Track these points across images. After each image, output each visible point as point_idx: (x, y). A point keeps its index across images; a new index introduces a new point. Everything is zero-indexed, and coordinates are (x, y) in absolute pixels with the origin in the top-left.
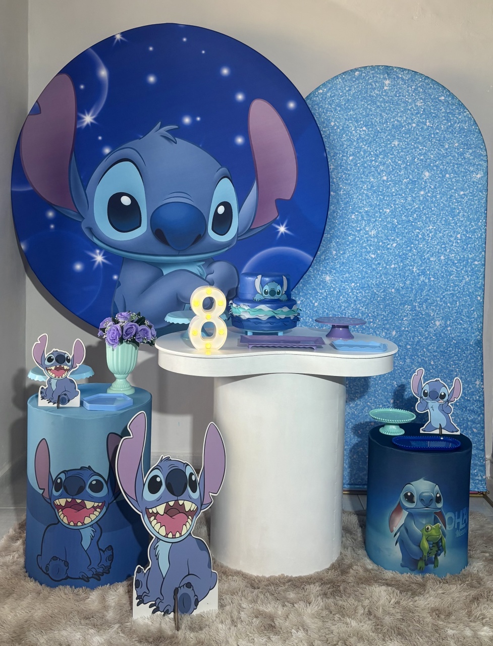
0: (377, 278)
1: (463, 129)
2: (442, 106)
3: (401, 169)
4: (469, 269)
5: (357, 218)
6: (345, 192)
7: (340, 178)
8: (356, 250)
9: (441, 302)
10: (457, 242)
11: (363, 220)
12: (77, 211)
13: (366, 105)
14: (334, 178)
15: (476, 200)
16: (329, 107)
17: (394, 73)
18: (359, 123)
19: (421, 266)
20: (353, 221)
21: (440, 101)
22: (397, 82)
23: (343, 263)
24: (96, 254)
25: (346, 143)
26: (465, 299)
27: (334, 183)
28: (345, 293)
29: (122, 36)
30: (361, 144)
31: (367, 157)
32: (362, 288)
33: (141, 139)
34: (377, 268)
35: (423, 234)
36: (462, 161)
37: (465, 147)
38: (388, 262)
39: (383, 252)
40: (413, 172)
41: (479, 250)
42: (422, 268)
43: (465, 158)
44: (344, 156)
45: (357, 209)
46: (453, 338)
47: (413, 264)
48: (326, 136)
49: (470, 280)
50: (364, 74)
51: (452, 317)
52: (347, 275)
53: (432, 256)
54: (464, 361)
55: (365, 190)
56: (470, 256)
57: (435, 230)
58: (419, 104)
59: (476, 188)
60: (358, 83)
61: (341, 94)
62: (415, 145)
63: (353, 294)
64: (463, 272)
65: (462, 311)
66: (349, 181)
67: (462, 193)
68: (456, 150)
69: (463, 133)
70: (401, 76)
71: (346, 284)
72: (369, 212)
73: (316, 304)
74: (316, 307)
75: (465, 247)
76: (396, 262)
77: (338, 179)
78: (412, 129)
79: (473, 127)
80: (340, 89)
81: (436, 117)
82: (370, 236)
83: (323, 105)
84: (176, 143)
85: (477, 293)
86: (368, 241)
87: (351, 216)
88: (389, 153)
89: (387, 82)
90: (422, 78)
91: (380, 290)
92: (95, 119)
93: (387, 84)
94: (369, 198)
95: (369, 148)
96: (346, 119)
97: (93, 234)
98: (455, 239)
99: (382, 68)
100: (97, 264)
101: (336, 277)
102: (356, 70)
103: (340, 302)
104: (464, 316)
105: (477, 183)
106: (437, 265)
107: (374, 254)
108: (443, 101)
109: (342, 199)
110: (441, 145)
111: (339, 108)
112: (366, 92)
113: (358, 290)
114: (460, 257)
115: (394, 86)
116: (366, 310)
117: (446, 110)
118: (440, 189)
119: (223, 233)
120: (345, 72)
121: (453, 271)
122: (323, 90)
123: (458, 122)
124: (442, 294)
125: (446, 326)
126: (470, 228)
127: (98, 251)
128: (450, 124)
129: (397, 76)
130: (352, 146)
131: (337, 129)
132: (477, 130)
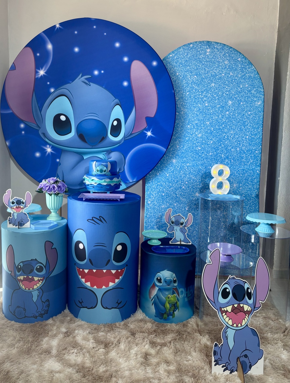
0: (201, 161)
1: (251, 76)
2: (239, 64)
3: (216, 99)
4: (253, 155)
5: (191, 127)
6: (184, 113)
7: (181, 105)
8: (190, 145)
9: (237, 173)
10: (247, 141)
11: (194, 128)
12: (36, 124)
13: (196, 64)
14: (178, 105)
15: (257, 117)
16: (176, 64)
17: (212, 45)
18: (193, 74)
19: (226, 154)
20: (188, 129)
21: (238, 61)
22: (214, 50)
23: (183, 152)
24: (47, 147)
25: (185, 85)
26: (250, 172)
27: (178, 107)
28: (184, 169)
29: (60, 25)
30: (194, 85)
31: (197, 93)
32: (193, 166)
33: (71, 83)
34: (201, 155)
35: (228, 136)
36: (250, 95)
37: (252, 87)
38: (208, 152)
39: (205, 146)
40: (222, 101)
41: (258, 145)
42: (227, 155)
43: (251, 93)
44: (184, 92)
45: (191, 122)
46: (243, 193)
47: (221, 152)
48: (174, 81)
49: (253, 162)
50: (195, 46)
51: (243, 182)
52: (185, 159)
53: (232, 148)
54: (249, 206)
55: (195, 111)
56: (253, 148)
57: (234, 134)
58: (226, 63)
59: (257, 110)
60: (192, 51)
61: (182, 57)
62: (224, 86)
63: (188, 170)
64: (249, 157)
65: (248, 179)
66: (187, 107)
67: (250, 113)
68: (247, 89)
69: (251, 79)
70: (216, 47)
71: (185, 164)
72: (198, 124)
73: (168, 175)
74: (168, 176)
75: (251, 143)
76: (212, 152)
77: (180, 105)
78: (222, 77)
79: (257, 76)
80: (182, 54)
81: (235, 70)
82: (198, 137)
83: (172, 63)
84: (90, 86)
85: (257, 169)
86: (197, 140)
87: (188, 126)
88: (209, 90)
89: (208, 50)
90: (228, 48)
91: (203, 167)
92: (45, 73)
93: (208, 51)
94: (198, 116)
95: (198, 88)
96: (185, 71)
97: (45, 137)
98: (245, 139)
99: (205, 42)
100: (48, 153)
101: (179, 160)
102: (191, 43)
103: (181, 174)
104: (249, 181)
105: (258, 107)
106: (235, 153)
107: (200, 148)
108: (240, 61)
109: (182, 116)
110: (238, 86)
111: (181, 65)
112: (197, 56)
113: (191, 167)
114: (248, 149)
115: (212, 53)
116: (195, 178)
117: (241, 66)
118: (237, 111)
119: (116, 136)
120: (185, 45)
121: (244, 157)
122: (172, 55)
123: (248, 73)
124: (237, 169)
125: (239, 187)
126: (254, 133)
127: (48, 146)
128: (243, 74)
129: (214, 47)
130: (188, 87)
131: (180, 77)
132: (259, 77)
